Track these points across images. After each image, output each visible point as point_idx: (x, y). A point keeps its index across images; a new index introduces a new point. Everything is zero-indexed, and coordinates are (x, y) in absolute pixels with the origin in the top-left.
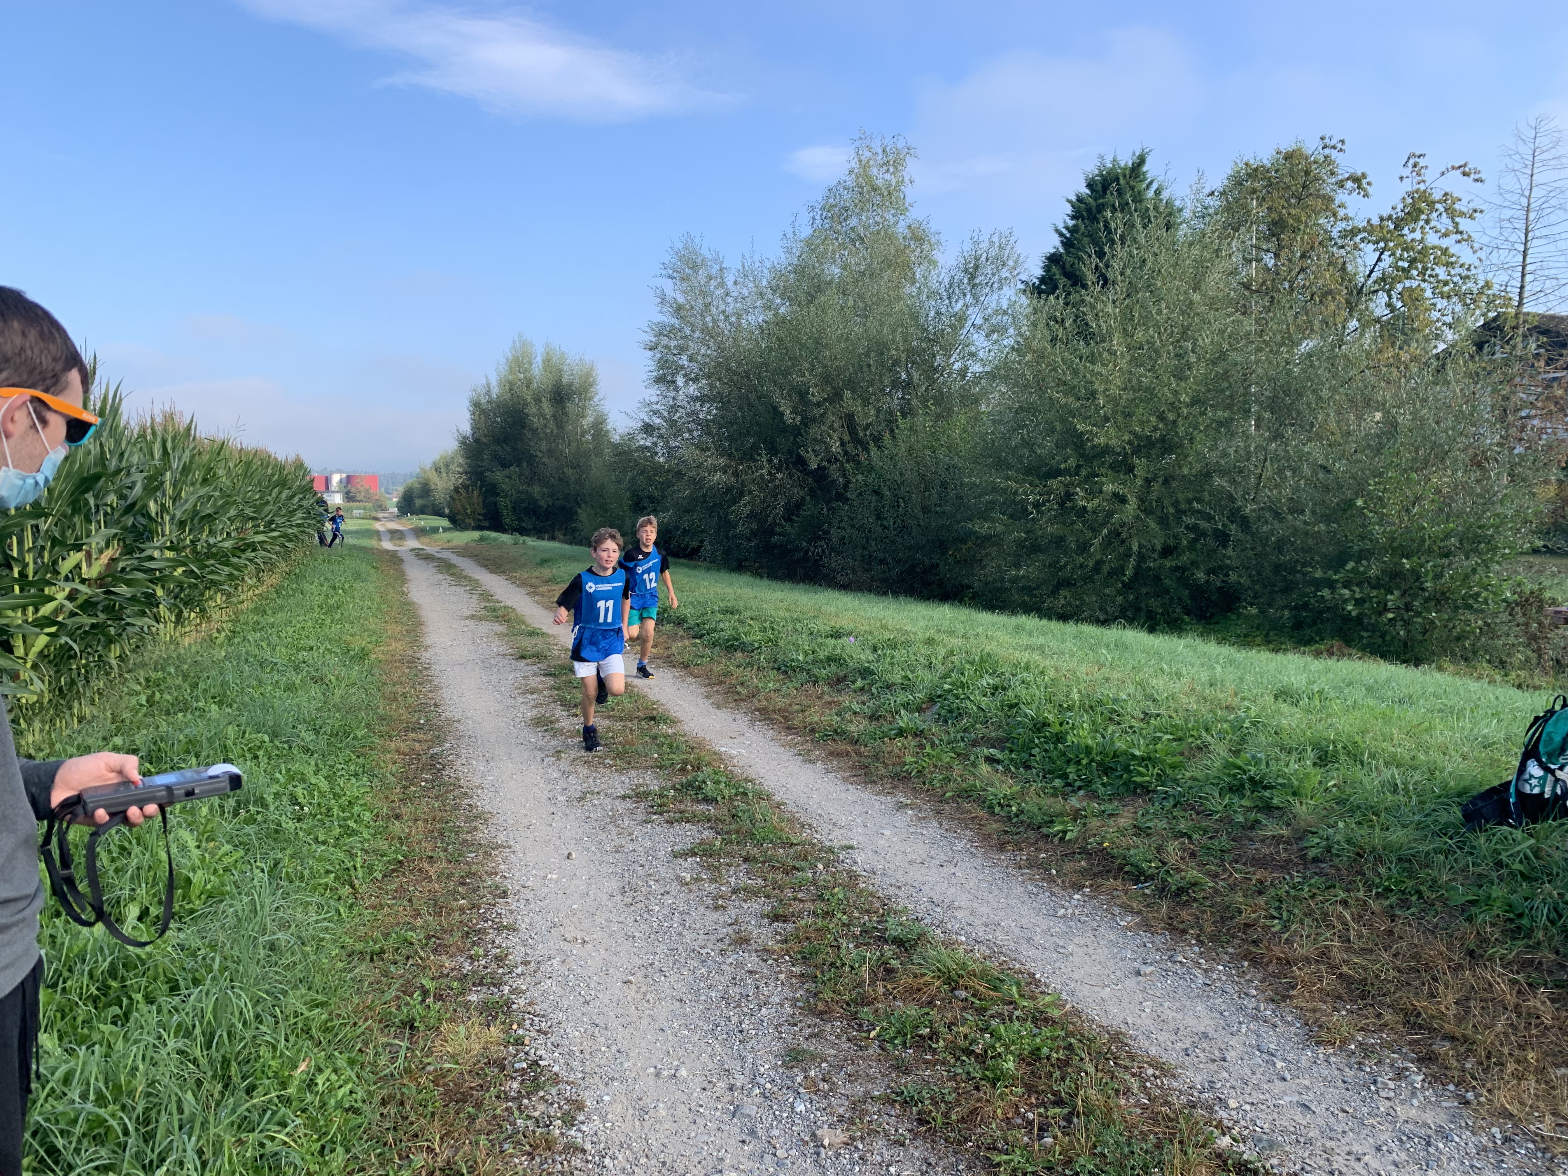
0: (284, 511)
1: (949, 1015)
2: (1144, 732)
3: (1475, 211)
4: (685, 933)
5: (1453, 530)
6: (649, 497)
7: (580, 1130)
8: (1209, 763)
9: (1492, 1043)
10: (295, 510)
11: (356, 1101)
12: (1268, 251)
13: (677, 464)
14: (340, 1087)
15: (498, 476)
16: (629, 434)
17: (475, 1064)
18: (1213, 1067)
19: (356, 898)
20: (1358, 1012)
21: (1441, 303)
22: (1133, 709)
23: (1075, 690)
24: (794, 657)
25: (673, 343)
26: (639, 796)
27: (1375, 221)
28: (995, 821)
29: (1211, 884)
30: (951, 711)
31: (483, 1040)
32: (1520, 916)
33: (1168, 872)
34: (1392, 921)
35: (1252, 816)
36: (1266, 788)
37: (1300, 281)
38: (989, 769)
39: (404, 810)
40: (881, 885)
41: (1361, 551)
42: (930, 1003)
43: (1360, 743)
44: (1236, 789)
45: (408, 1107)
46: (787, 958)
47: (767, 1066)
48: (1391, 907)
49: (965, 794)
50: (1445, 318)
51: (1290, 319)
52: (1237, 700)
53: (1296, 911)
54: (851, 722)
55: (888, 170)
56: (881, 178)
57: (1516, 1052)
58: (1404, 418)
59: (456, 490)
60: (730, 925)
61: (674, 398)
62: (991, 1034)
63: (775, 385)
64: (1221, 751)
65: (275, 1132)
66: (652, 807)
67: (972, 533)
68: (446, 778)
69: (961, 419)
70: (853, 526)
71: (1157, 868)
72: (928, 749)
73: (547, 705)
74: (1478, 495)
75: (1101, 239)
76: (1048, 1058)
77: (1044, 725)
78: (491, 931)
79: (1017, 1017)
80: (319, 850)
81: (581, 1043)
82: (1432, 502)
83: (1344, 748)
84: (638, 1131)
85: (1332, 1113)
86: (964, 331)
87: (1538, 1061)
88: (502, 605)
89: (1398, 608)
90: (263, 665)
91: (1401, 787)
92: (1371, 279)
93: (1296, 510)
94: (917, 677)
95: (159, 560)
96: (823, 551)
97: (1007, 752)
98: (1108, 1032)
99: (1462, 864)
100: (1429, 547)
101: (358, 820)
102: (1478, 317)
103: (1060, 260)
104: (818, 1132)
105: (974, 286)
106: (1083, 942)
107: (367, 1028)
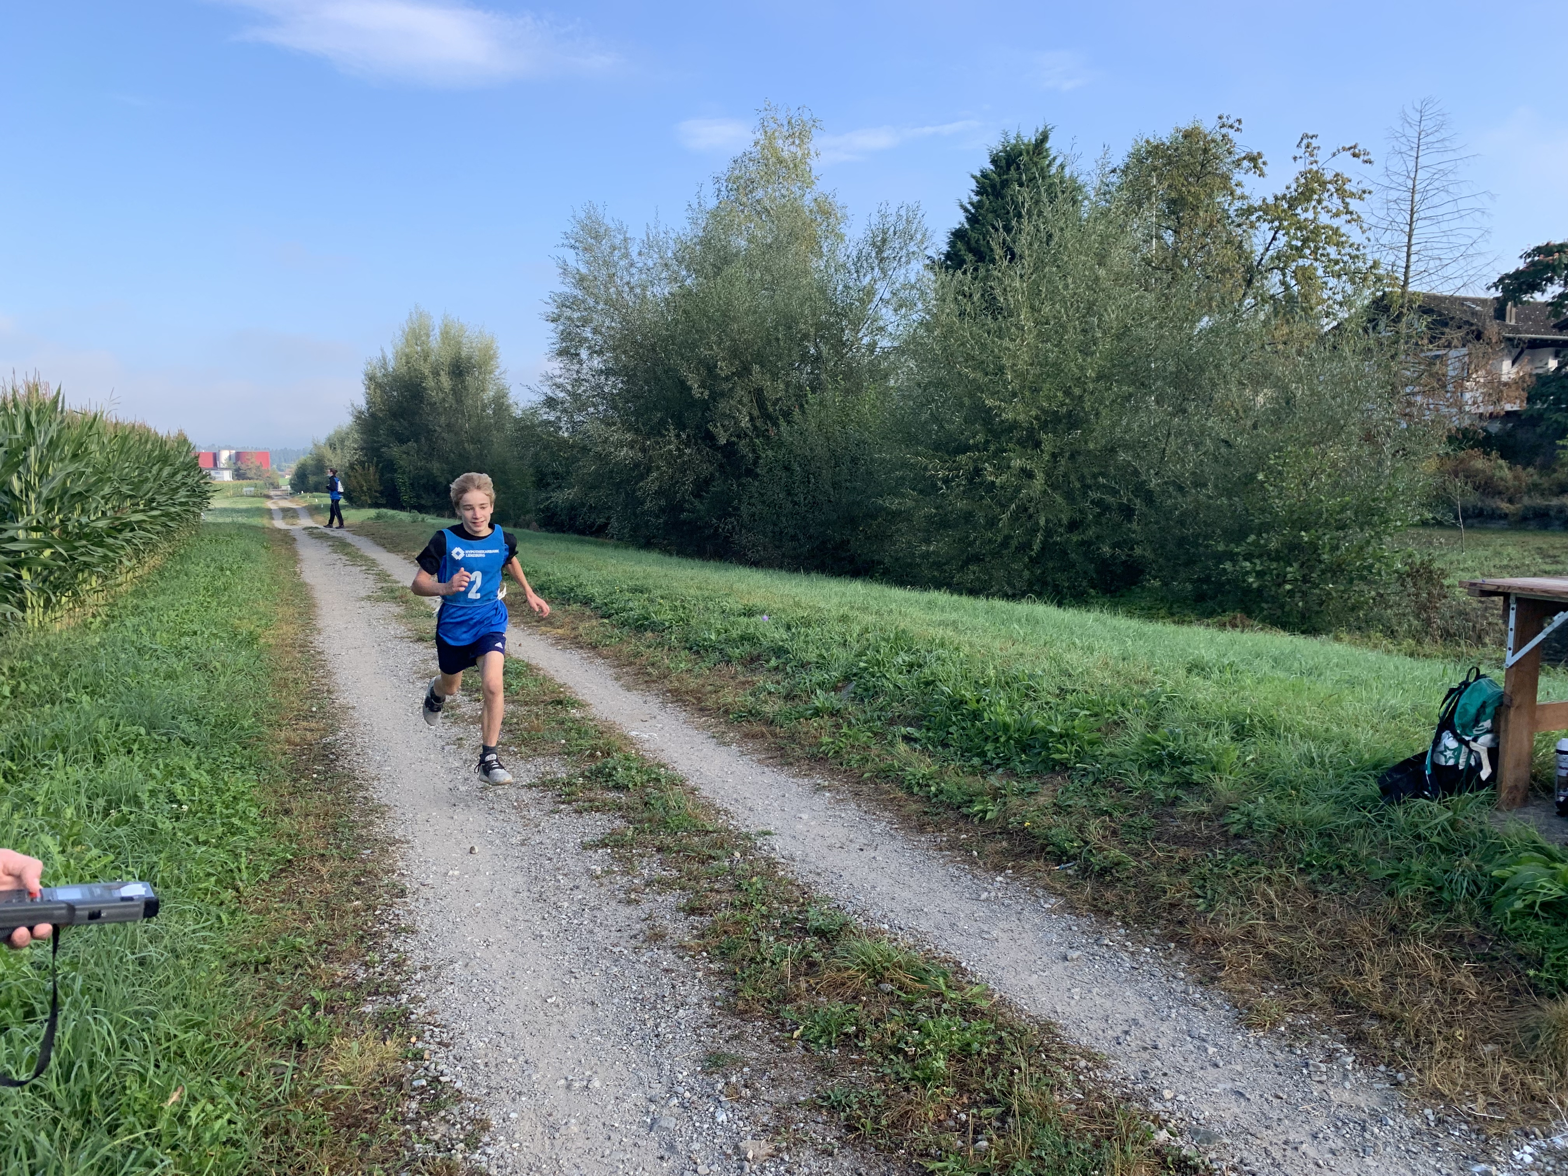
0: (165, 489)
1: (875, 1011)
2: (1061, 708)
3: (1364, 192)
4: (596, 930)
5: (1347, 504)
6: (553, 473)
7: (484, 1153)
8: (1127, 738)
9: (1420, 1021)
10: (178, 488)
11: (235, 1132)
12: (1168, 228)
13: (582, 439)
14: (218, 1117)
15: (395, 451)
16: (531, 408)
17: (369, 1083)
18: (1146, 1055)
19: (240, 902)
20: (1285, 992)
21: (1332, 282)
22: (1048, 685)
23: (991, 667)
24: (707, 636)
25: (576, 315)
26: (545, 784)
27: (1270, 200)
28: (915, 802)
29: (1134, 864)
30: (866, 690)
31: (378, 1058)
32: (1440, 889)
33: (1091, 851)
34: (1315, 897)
35: (1173, 792)
36: (1185, 764)
37: (1199, 258)
38: (907, 748)
39: (294, 805)
40: (801, 873)
41: (1262, 524)
42: (855, 998)
43: (1275, 717)
44: (1156, 765)
45: (294, 1136)
46: (705, 954)
47: (685, 1073)
48: (1313, 882)
49: (884, 774)
50: (1336, 297)
51: (1191, 296)
52: (1150, 674)
53: (1220, 889)
54: (766, 702)
55: (793, 143)
56: (787, 150)
57: (1445, 1030)
58: (1302, 393)
59: (352, 466)
60: (643, 920)
61: (578, 372)
62: (920, 1031)
63: (682, 358)
64: (1138, 726)
66: (560, 796)
67: (883, 508)
68: (340, 769)
69: (870, 394)
70: (764, 502)
71: (1079, 847)
72: (845, 729)
74: (1371, 469)
75: (1008, 213)
76: (979, 1054)
77: (961, 702)
78: (388, 934)
79: (945, 1011)
80: (199, 851)
81: (486, 1055)
82: (1329, 476)
83: (1260, 722)
84: (547, 1151)
85: (1266, 1100)
86: (873, 306)
87: (1466, 1038)
88: (400, 585)
89: (1296, 580)
90: (140, 651)
91: (1317, 760)
92: (1267, 257)
93: (1199, 484)
94: (832, 655)
95: (23, 541)
96: (733, 528)
97: (924, 730)
98: (1038, 1023)
99: (1381, 837)
100: (1326, 520)
101: (244, 817)
102: (1367, 296)
103: (965, 236)
104: (741, 1144)
105: (882, 260)
106: (1007, 927)
107: (249, 1049)
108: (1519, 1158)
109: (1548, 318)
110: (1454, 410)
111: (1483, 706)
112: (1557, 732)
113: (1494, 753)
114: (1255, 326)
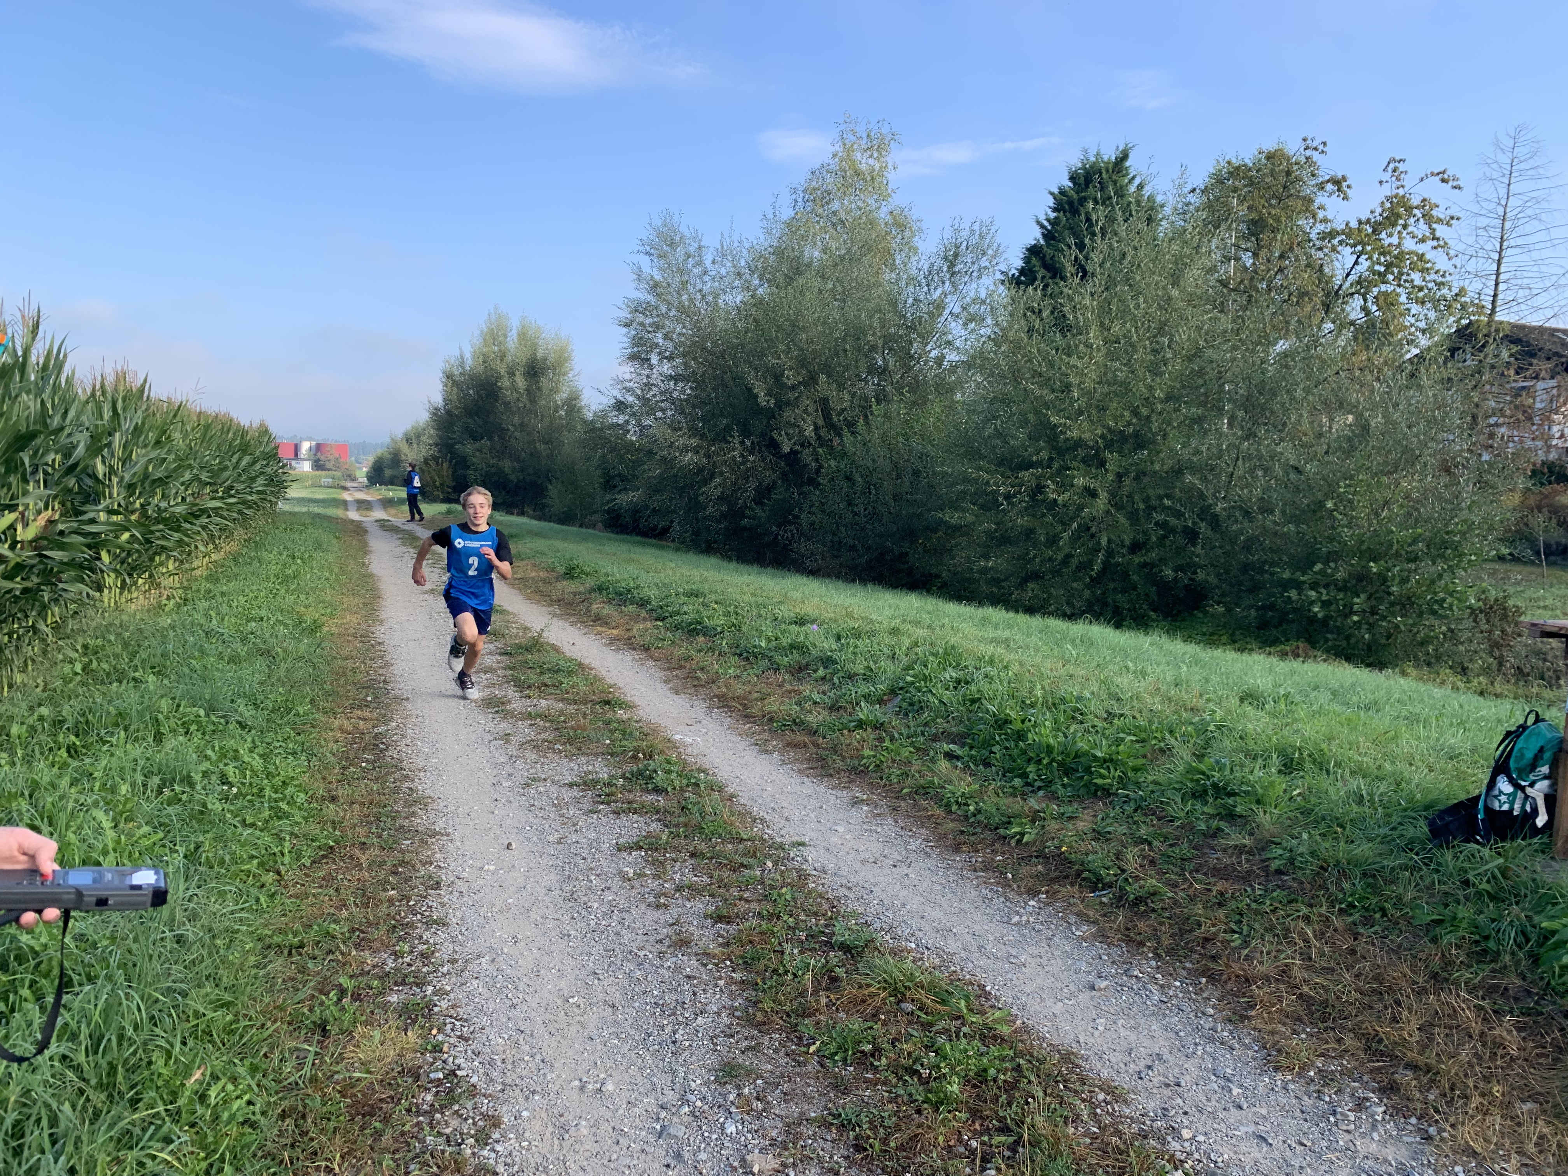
0: (244, 478)
1: (893, 1030)
2: (1107, 732)
3: (1452, 218)
4: (624, 932)
5: (1420, 535)
6: (619, 475)
7: (493, 1150)
8: (1172, 767)
9: (1456, 1074)
10: (256, 477)
11: (253, 1113)
12: (1247, 250)
13: (649, 443)
14: (237, 1098)
15: (468, 448)
16: (602, 411)
17: (388, 1073)
18: (1167, 1092)
19: (280, 886)
20: (1317, 1036)
21: (1415, 309)
22: (1097, 708)
23: (1039, 687)
24: (757, 643)
25: (648, 321)
26: (586, 784)
27: (1354, 224)
28: (952, 820)
29: (1170, 895)
30: (911, 704)
31: (398, 1048)
32: (1487, 938)
33: (1127, 880)
34: (1355, 939)
35: (1215, 823)
36: (1229, 795)
37: (1278, 281)
38: (949, 766)
39: (340, 792)
40: (831, 886)
41: (1329, 552)
42: (874, 1016)
43: (1326, 751)
44: (1199, 795)
45: (309, 1121)
46: (728, 963)
47: (698, 1082)
48: (1355, 924)
49: (923, 791)
50: (1418, 324)
51: (1268, 319)
52: (1202, 702)
53: (1257, 926)
54: (810, 712)
55: (871, 156)
56: (864, 162)
57: (1481, 1085)
58: (1377, 421)
59: (426, 462)
60: (670, 925)
61: (648, 377)
62: (937, 1054)
63: (750, 366)
64: (1184, 754)
65: (157, 1150)
66: (600, 796)
67: (942, 522)
68: (389, 759)
69: (936, 407)
70: (824, 511)
71: (1115, 875)
72: (887, 744)
73: (500, 685)
74: (1446, 501)
75: (1081, 230)
76: (995, 1080)
77: (1006, 722)
78: (419, 925)
79: (964, 1034)
80: (245, 834)
81: (504, 1052)
82: (1402, 506)
83: (1310, 756)
84: (555, 1151)
85: (1289, 1146)
86: (942, 319)
87: (1503, 1095)
89: (1364, 611)
90: (208, 634)
91: (1366, 798)
92: (1348, 282)
93: (1266, 510)
94: (880, 668)
95: (102, 524)
96: (793, 535)
97: (967, 748)
98: (1059, 1052)
99: (1427, 881)
100: (1397, 551)
101: (291, 802)
102: (1449, 326)
103: (1040, 252)
104: (747, 1157)
105: (953, 274)
106: (1036, 952)
107: (274, 1031)
110: (1539, 443)
111: (1541, 750)
113: (1551, 800)
114: (1332, 352)
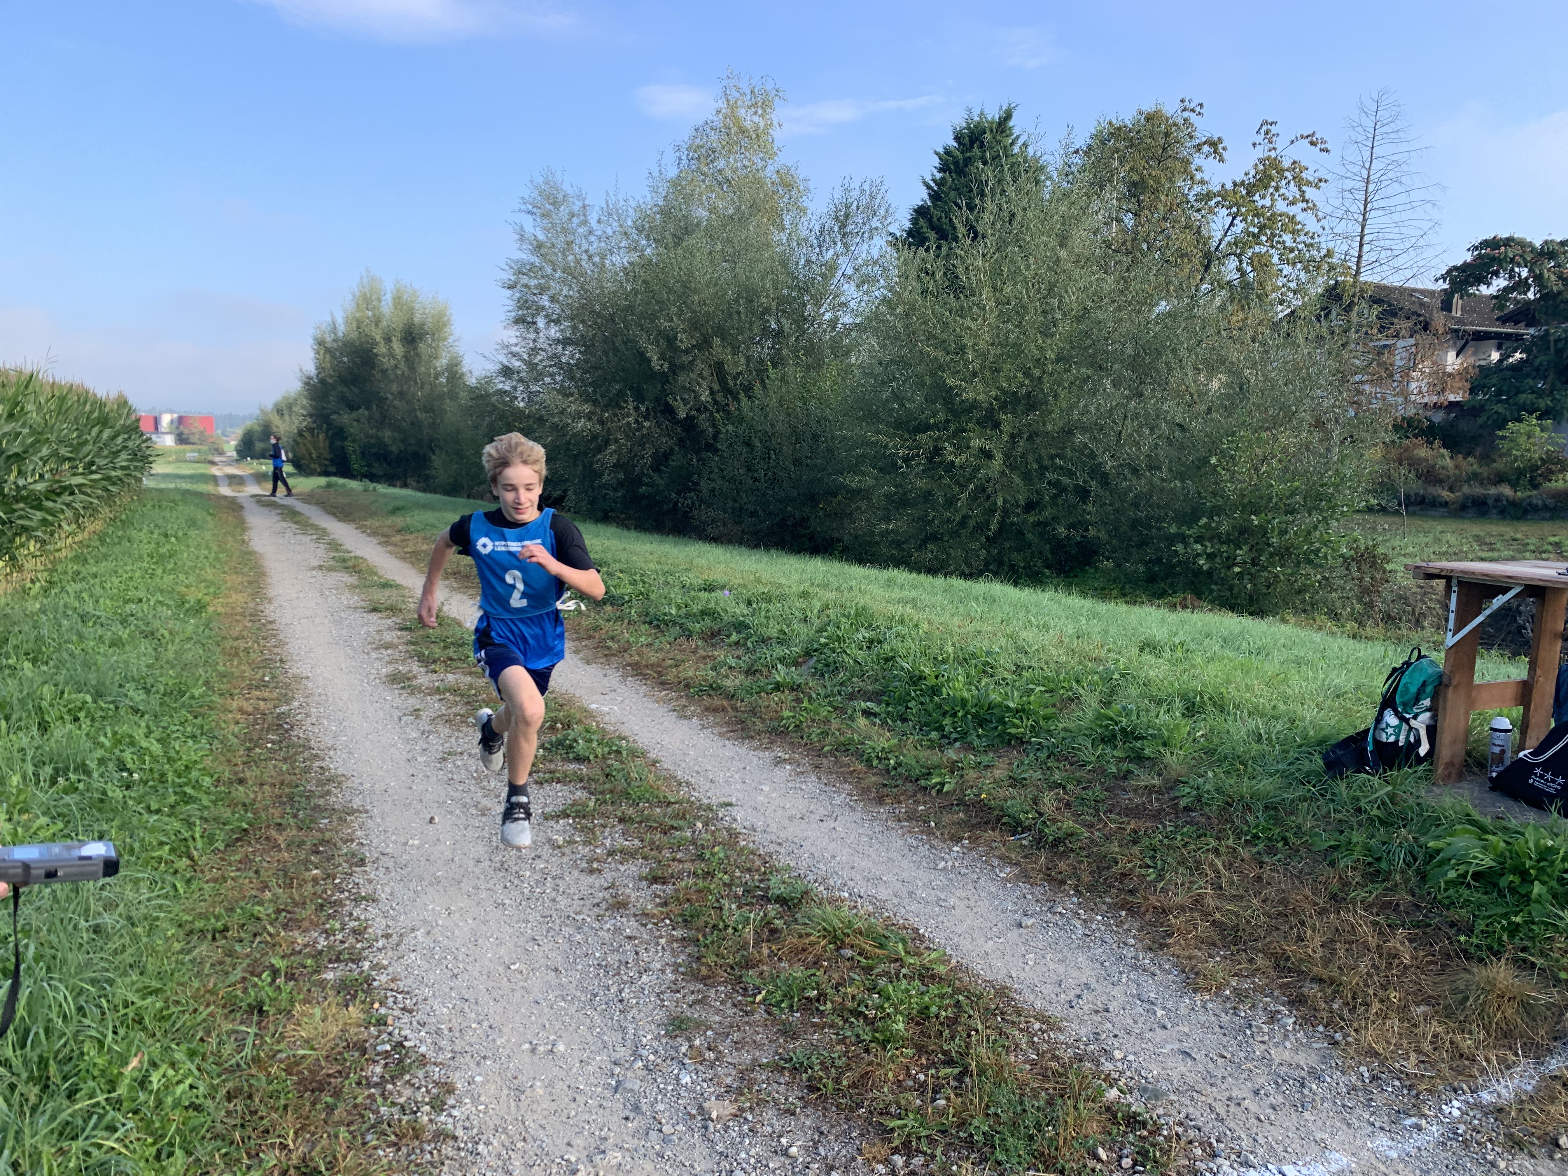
0: (105, 452)
1: (836, 976)
2: (1017, 684)
3: (1320, 180)
4: (559, 898)
5: (1297, 489)
7: (450, 1115)
8: (1081, 714)
9: (1357, 984)
10: (119, 451)
11: (197, 1097)
12: (1128, 211)
13: (539, 410)
14: (179, 1082)
15: (345, 418)
16: (486, 377)
17: (333, 1049)
18: (1097, 1018)
19: (195, 871)
20: (1230, 958)
21: (1287, 269)
22: (1006, 661)
23: (950, 644)
24: (667, 610)
25: (533, 282)
27: (1229, 186)
28: (874, 775)
29: (1087, 835)
30: (827, 665)
31: (340, 1023)
32: (1379, 859)
33: (1045, 822)
34: (1261, 867)
35: (1125, 766)
36: (1137, 739)
37: (1159, 242)
38: (867, 722)
39: (248, 774)
40: (762, 842)
41: (1213, 507)
42: (816, 964)
43: (1225, 694)
44: (1109, 739)
45: (257, 1100)
46: (668, 922)
47: (649, 1037)
48: (1259, 853)
49: (843, 748)
50: (1290, 284)
51: (1149, 280)
52: (1104, 652)
53: (1170, 860)
54: (727, 677)
55: (756, 113)
56: (749, 119)
57: (1381, 993)
58: (1256, 379)
59: (300, 433)
60: (606, 889)
61: (534, 341)
62: (880, 996)
63: (642, 329)
64: (1091, 702)
65: (102, 1138)
67: (843, 486)
68: (295, 739)
69: (831, 370)
70: (724, 478)
71: (1033, 819)
72: (805, 704)
73: (404, 661)
74: (1321, 455)
75: (971, 191)
76: (937, 1016)
77: (920, 678)
78: (348, 902)
79: (904, 975)
80: (151, 820)
81: (450, 1021)
82: (1280, 461)
83: (1210, 699)
84: (513, 1112)
85: (1212, 1059)
86: (835, 281)
87: (1400, 1000)
88: (352, 555)
89: (1245, 563)
90: (84, 618)
91: (1264, 736)
92: (1224, 243)
93: (1154, 466)
94: (793, 631)
96: (693, 503)
97: (883, 705)
98: (994, 987)
99: (1324, 810)
100: (1276, 504)
101: (197, 786)
102: (1321, 283)
103: (927, 213)
104: (705, 1105)
105: (844, 235)
106: (964, 895)
107: (208, 1015)
108: (1447, 1112)
109: (1493, 311)
110: (1400, 400)
111: (1424, 684)
112: (1491, 712)
113: (1432, 730)
114: (1213, 310)
